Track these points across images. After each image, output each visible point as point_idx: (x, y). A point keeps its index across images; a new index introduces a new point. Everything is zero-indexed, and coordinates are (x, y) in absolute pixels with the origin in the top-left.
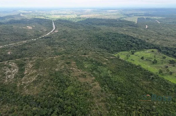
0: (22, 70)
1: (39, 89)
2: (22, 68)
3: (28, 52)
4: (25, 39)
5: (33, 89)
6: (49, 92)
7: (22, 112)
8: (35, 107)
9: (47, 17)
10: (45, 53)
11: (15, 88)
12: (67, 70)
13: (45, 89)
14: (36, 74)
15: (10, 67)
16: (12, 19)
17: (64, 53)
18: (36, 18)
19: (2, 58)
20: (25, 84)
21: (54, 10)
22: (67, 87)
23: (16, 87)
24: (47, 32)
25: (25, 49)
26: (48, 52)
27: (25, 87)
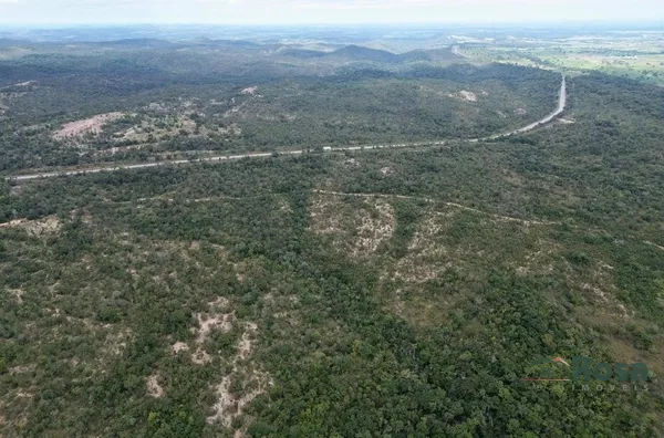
0: (404, 234)
1: (439, 314)
2: (407, 228)
3: (440, 179)
4: (443, 136)
5: (420, 307)
6: (468, 342)
7: (370, 365)
8: (411, 368)
9: (546, 63)
10: (497, 195)
11: (371, 282)
12: (565, 285)
13: (460, 325)
14: (443, 260)
15: (375, 216)
16: (422, 62)
17: (571, 214)
18: (501, 65)
19: (364, 182)
20: (399, 283)
21: (581, 35)
22: (543, 352)
23: (376, 280)
24: (527, 119)
25: (432, 169)
26: (507, 195)
27: (398, 291)
